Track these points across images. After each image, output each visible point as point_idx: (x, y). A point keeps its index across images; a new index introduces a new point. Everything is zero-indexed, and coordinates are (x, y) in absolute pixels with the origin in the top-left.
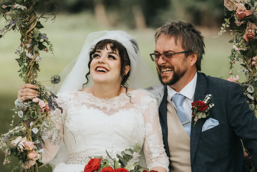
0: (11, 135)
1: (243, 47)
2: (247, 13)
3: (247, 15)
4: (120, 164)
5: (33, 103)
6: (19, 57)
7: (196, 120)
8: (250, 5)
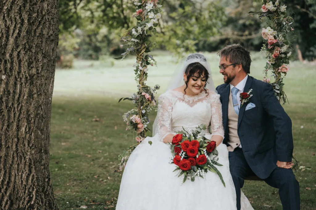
0: (129, 114)
1: (273, 61)
2: (275, 41)
3: (275, 42)
4: (193, 138)
5: (141, 96)
6: (135, 69)
7: (242, 104)
8: (277, 36)
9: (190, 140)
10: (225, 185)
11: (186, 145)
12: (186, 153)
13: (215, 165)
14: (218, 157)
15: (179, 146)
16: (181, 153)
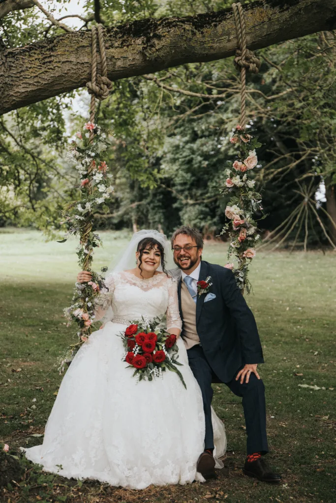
0: (73, 308)
1: (238, 245)
2: (241, 222)
3: (241, 223)
4: (150, 330)
5: (88, 286)
6: (78, 252)
7: (200, 294)
8: (243, 216)
9: (147, 333)
10: (186, 388)
11: (142, 338)
12: (141, 348)
13: (174, 364)
14: (178, 354)
15: (132, 339)
16: (135, 348)
